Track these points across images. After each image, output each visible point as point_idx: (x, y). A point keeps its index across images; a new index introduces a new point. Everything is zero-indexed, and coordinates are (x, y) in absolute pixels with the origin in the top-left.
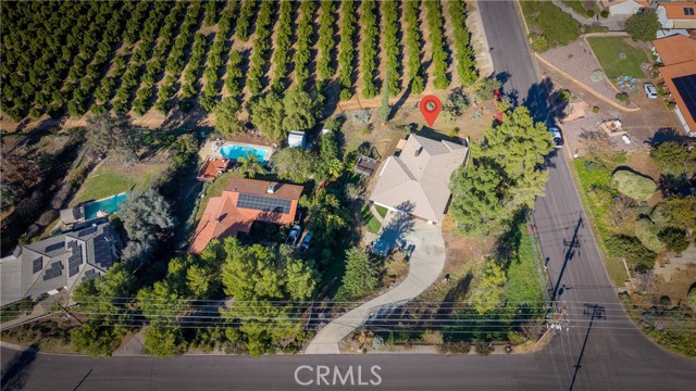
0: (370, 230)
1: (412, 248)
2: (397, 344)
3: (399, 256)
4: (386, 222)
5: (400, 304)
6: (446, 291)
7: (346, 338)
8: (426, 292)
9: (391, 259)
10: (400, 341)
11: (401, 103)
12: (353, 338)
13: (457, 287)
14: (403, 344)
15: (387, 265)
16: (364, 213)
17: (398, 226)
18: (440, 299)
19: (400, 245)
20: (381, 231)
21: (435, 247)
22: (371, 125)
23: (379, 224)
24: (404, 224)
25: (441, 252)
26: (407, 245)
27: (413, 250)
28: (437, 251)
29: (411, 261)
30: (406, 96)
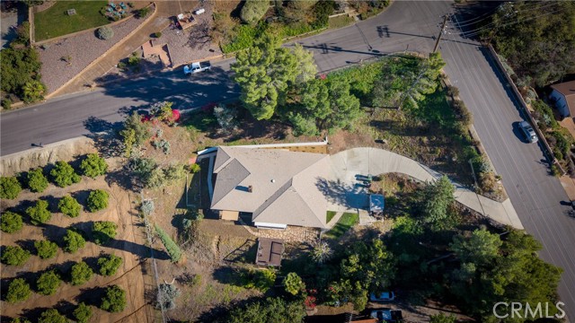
0: (357, 222)
1: (359, 177)
2: (479, 152)
3: (375, 187)
4: (340, 209)
5: (429, 170)
6: (395, 138)
7: (493, 198)
8: (404, 154)
9: (380, 192)
10: (475, 152)
11: (133, 248)
12: (491, 191)
13: (388, 130)
14: (477, 149)
15: (389, 194)
16: (337, 234)
17: (339, 195)
18: (409, 140)
19: (360, 189)
20: (353, 211)
21: (349, 158)
22: (180, 280)
23: (345, 215)
24: (335, 191)
25: (353, 152)
26: (358, 182)
27: (361, 176)
28: (352, 156)
29: (376, 174)
30: (121, 245)
